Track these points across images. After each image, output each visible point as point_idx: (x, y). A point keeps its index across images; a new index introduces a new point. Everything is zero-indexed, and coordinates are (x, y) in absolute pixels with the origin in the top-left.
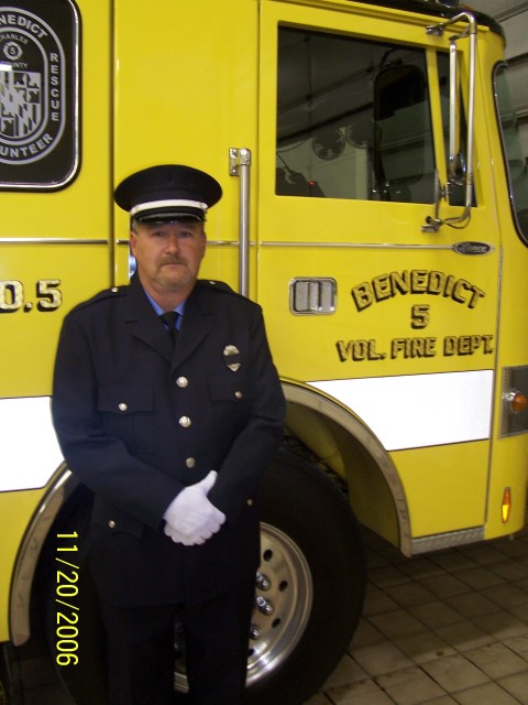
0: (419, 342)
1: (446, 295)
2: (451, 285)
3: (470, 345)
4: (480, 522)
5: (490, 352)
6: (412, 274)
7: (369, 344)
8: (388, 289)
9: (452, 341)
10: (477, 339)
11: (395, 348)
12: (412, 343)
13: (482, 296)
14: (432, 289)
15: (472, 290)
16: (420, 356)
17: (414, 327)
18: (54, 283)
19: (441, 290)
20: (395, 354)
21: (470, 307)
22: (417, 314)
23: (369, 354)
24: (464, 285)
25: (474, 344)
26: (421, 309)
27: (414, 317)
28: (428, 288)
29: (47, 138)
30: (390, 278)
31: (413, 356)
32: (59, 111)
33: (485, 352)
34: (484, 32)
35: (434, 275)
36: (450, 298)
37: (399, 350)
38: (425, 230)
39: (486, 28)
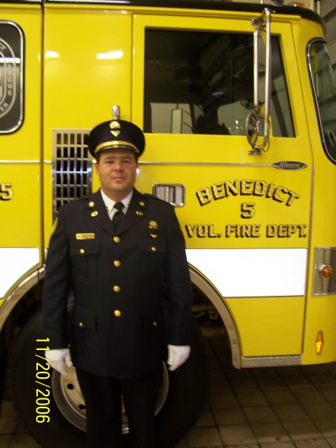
0: (247, 227)
1: (267, 197)
2: (271, 190)
3: (287, 230)
4: (298, 352)
5: (304, 236)
6: (241, 183)
7: (209, 227)
8: (223, 192)
9: (273, 228)
10: (293, 227)
11: (229, 231)
12: (242, 228)
13: (296, 198)
14: (257, 192)
15: (289, 193)
16: (247, 236)
17: (242, 217)
18: (8, 185)
19: (264, 193)
20: (228, 234)
21: (287, 205)
22: (245, 208)
23: (209, 234)
24: (283, 191)
25: (290, 230)
26: (248, 206)
27: (242, 210)
28: (253, 192)
29: (6, 105)
30: (225, 185)
31: (242, 236)
32: (12, 90)
33: (300, 236)
34: (297, 20)
35: (258, 183)
36: (271, 199)
37: (232, 232)
38: (252, 153)
39: (298, 17)
